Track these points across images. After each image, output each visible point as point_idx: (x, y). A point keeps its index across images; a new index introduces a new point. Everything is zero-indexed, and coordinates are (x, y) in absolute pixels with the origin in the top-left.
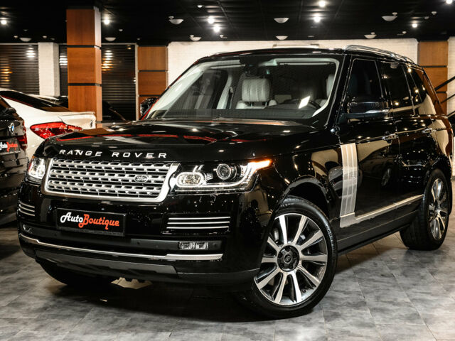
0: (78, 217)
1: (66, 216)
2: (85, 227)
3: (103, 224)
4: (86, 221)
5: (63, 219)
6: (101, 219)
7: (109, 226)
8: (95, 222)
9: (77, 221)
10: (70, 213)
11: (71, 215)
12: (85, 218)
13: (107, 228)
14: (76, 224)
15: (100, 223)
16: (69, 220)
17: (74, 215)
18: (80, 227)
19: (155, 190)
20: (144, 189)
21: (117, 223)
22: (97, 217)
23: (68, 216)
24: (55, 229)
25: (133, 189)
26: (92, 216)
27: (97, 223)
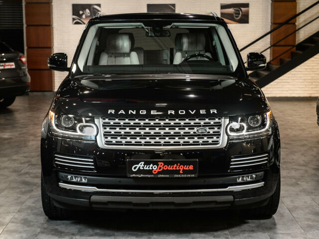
0: (151, 165)
1: (138, 166)
2: (159, 173)
3: (177, 169)
4: (160, 168)
5: (135, 168)
6: (175, 165)
7: (183, 170)
8: (170, 168)
9: (150, 168)
10: (143, 163)
11: (144, 165)
12: (159, 166)
13: (181, 172)
14: (150, 172)
15: (174, 169)
16: (141, 168)
17: (147, 163)
18: (154, 173)
19: (215, 138)
20: (205, 139)
21: (191, 167)
22: (172, 163)
23: (141, 165)
24: (126, 177)
25: (196, 139)
26: (166, 163)
27: (171, 169)
